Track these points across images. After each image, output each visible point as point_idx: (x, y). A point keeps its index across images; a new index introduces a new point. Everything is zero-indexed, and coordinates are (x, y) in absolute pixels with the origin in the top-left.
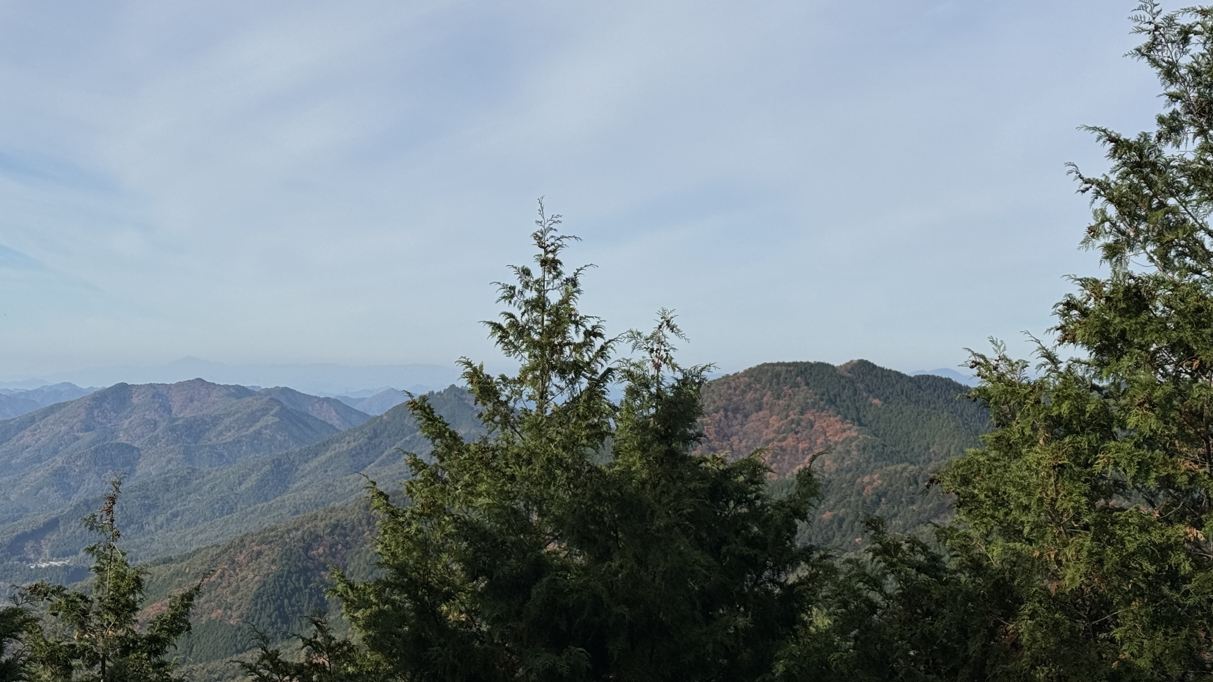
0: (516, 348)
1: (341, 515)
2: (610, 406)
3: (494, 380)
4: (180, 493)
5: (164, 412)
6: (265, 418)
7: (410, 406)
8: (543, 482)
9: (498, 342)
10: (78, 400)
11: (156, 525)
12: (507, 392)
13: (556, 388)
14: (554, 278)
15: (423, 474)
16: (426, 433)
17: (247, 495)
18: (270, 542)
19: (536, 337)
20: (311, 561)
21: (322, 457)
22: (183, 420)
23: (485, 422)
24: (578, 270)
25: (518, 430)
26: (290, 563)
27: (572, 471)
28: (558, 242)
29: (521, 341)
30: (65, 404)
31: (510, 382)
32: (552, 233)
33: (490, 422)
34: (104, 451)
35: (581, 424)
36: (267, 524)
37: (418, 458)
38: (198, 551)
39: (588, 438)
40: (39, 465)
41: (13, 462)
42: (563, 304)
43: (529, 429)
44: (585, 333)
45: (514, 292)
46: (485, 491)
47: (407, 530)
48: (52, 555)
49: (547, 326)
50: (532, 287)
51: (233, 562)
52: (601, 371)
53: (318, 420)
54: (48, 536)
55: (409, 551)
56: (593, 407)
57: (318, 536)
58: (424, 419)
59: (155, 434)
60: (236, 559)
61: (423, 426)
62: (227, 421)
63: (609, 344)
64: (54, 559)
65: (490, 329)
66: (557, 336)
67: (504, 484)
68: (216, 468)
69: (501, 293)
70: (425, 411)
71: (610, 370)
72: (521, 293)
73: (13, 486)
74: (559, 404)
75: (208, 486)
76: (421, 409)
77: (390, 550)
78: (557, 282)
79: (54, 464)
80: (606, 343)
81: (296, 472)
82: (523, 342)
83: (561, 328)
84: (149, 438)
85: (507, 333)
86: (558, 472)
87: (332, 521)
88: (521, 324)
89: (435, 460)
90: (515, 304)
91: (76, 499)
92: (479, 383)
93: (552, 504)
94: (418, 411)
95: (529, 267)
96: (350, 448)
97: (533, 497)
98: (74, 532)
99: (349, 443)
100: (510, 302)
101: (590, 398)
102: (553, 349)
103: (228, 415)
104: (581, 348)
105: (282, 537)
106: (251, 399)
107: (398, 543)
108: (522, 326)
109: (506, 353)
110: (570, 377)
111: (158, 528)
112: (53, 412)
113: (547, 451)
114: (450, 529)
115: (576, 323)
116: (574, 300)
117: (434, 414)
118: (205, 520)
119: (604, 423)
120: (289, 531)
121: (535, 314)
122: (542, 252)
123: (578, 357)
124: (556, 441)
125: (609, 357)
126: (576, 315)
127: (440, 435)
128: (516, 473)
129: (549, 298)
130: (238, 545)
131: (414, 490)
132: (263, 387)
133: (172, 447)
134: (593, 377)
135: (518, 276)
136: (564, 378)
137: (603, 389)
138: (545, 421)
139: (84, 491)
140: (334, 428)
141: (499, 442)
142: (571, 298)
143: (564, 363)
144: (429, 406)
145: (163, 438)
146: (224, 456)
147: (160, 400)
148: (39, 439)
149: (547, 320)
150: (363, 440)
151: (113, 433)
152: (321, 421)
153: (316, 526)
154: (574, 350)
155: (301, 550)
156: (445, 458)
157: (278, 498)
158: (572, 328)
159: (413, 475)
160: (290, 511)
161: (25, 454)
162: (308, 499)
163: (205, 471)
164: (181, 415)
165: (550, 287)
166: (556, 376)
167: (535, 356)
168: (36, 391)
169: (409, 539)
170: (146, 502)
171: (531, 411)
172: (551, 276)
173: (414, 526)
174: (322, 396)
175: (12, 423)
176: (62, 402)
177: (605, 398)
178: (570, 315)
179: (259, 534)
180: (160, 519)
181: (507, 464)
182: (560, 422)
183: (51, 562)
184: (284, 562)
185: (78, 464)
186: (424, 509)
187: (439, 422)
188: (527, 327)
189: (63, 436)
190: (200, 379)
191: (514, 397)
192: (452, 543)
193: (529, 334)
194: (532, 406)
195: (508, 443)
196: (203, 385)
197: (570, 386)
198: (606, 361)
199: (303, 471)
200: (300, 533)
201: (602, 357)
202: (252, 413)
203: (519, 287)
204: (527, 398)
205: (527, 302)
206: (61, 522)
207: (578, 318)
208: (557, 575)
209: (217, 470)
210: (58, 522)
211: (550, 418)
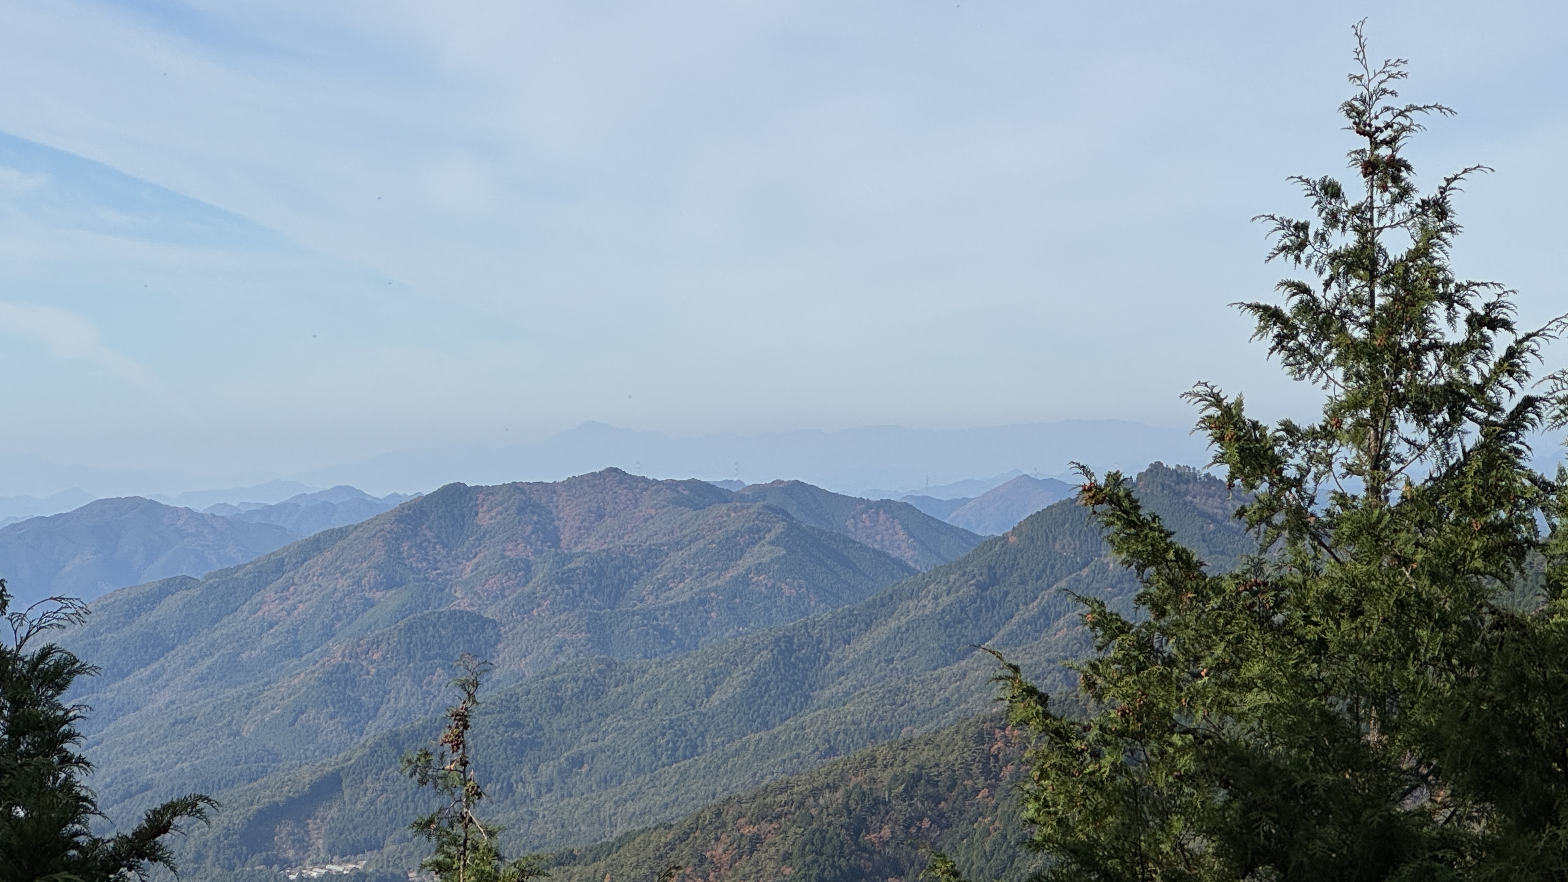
0: (1315, 360)
1: (926, 755)
2: (1533, 481)
3: (1269, 433)
4: (585, 715)
5: (544, 542)
6: (756, 549)
7: (1086, 495)
8: (1390, 655)
9: (1273, 349)
10: (369, 522)
11: (539, 784)
12: (1299, 458)
13: (1407, 446)
14: (1394, 201)
15: (1120, 645)
16: (1124, 556)
17: (723, 716)
18: (779, 817)
19: (1359, 334)
20: (866, 855)
21: (881, 629)
22: (583, 559)
23: (1251, 526)
24: (1449, 181)
25: (1328, 542)
26: (821, 859)
27: (1454, 627)
28: (1400, 119)
29: (1325, 343)
30: (343, 533)
31: (1304, 436)
32: (1386, 100)
33: (1263, 526)
34: (424, 629)
35: (1470, 524)
36: (769, 777)
37: (1108, 611)
38: (628, 837)
39: (1487, 555)
40: (295, 662)
41: (244, 656)
42: (1419, 257)
43: (1353, 538)
44: (1469, 321)
45: (1307, 235)
46: (1261, 678)
47: (1091, 768)
48: (331, 851)
49: (1383, 308)
50: (1344, 223)
51: (702, 860)
52: (1509, 405)
53: (867, 549)
54: (320, 812)
55: (1097, 815)
56: (1496, 486)
57: (877, 802)
58: (1119, 525)
59: (528, 589)
60: (708, 855)
61: (1117, 540)
62: (676, 558)
63: (1526, 344)
64: (335, 859)
65: (1254, 320)
66: (1407, 330)
67: (1302, 660)
68: (658, 659)
69: (1278, 238)
70: (1120, 505)
71: (1529, 402)
72: (1322, 237)
73: (248, 708)
74: (1418, 483)
75: (641, 699)
76: (1111, 502)
77: (1056, 813)
78: (1401, 209)
79: (325, 659)
80: (1519, 342)
81: (826, 664)
82: (1331, 347)
83: (1415, 311)
84: (516, 599)
85: (1295, 327)
86: (1423, 633)
87: (907, 768)
88: (1323, 305)
89: (1146, 614)
90: (1308, 262)
91: (373, 732)
92: (1239, 439)
93: (1413, 703)
94: (1106, 506)
95: (1338, 180)
96: (939, 609)
97: (1369, 689)
98: (372, 802)
99: (936, 598)
100: (1298, 258)
101: (1489, 465)
102: (1397, 359)
103: (678, 545)
104: (1462, 354)
105: (802, 804)
106: (724, 508)
107: (1071, 799)
108: (1327, 311)
109: (1292, 372)
110: (1440, 420)
111: (544, 790)
112: (319, 550)
113: (1396, 584)
114: (1186, 763)
115: (1449, 300)
116: (1441, 248)
117: (1141, 512)
118: (640, 771)
119: (1521, 519)
120: (816, 792)
121: (1354, 283)
122: (1364, 143)
123: (1456, 376)
124: (1414, 562)
125: (1528, 374)
126: (1447, 282)
127: (1156, 557)
128: (1329, 636)
129: (1384, 246)
130: (711, 823)
131: (1100, 681)
132: (748, 483)
133: (563, 617)
134: (1492, 418)
135: (1314, 199)
136: (1426, 423)
137: (1515, 445)
138: (1388, 517)
139: (388, 714)
140: (904, 567)
141: (1285, 571)
142: (1434, 245)
143: (1424, 389)
144: (1128, 495)
145: (544, 598)
146: (673, 633)
147: (535, 518)
148: (295, 608)
149: (1380, 296)
150: (967, 591)
151: (442, 590)
152: (874, 550)
153: (873, 780)
154: (1446, 359)
155: (843, 831)
156: (1168, 607)
157: (790, 722)
158: (1440, 311)
159: (1099, 649)
160: (817, 749)
161: (268, 640)
162: (853, 723)
163: (635, 667)
164: (580, 549)
165: (1386, 221)
166: (1406, 420)
167: (1359, 376)
168: (283, 506)
169: (1097, 787)
170: (516, 735)
171: (1354, 498)
172: (1387, 196)
173: (1107, 761)
174: (874, 498)
175: (240, 574)
176: (337, 527)
177: (1521, 468)
178: (1434, 283)
179: (755, 797)
180: (546, 771)
181: (1307, 620)
182: (1421, 522)
183: (329, 867)
184: (809, 859)
185: (375, 657)
186: (1128, 721)
187: (1151, 529)
188: (1337, 313)
189: (341, 601)
190: (616, 470)
191: (1314, 470)
192: (1192, 795)
193: (1343, 329)
194: (1357, 487)
195: (1305, 572)
196: (621, 482)
197: (1440, 441)
198: (1519, 381)
199: (839, 661)
200: (840, 794)
201: (1511, 374)
202: (727, 539)
203: (1317, 224)
204: (1344, 471)
205: (1335, 258)
206: (346, 782)
207: (1452, 288)
208: (1435, 858)
209: (660, 664)
210: (340, 781)
211: (1398, 513)
